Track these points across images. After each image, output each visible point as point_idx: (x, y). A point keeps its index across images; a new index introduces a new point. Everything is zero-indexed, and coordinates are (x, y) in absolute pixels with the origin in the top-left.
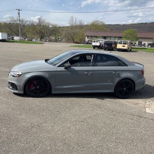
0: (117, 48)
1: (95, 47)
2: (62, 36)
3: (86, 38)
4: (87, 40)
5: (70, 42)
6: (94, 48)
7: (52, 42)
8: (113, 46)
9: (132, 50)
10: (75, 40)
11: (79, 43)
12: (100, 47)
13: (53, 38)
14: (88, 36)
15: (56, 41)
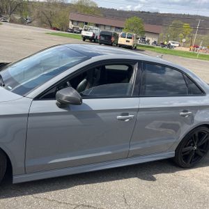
0: (119, 43)
1: (85, 38)
2: (33, 16)
3: (71, 22)
4: (71, 26)
5: (45, 27)
6: (84, 40)
7: (16, 23)
8: (113, 39)
9: (138, 48)
10: (53, 25)
11: (58, 30)
12: (92, 40)
13: (18, 17)
14: (73, 21)
15: (23, 22)
